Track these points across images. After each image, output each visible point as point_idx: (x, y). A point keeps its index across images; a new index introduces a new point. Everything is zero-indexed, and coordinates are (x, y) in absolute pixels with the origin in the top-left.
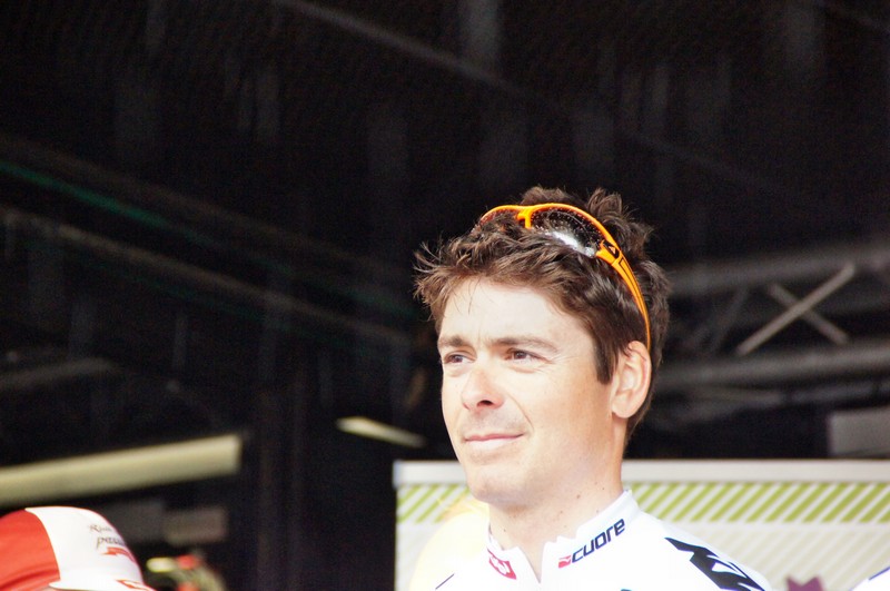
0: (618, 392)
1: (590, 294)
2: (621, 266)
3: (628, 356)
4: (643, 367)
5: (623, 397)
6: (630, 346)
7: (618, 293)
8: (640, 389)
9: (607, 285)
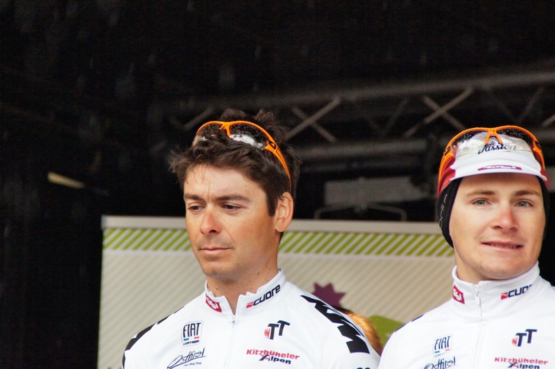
0: (278, 219)
1: (264, 169)
2: (277, 153)
3: (282, 200)
4: (289, 205)
5: (280, 221)
6: (284, 195)
7: (277, 166)
8: (289, 216)
9: (271, 163)
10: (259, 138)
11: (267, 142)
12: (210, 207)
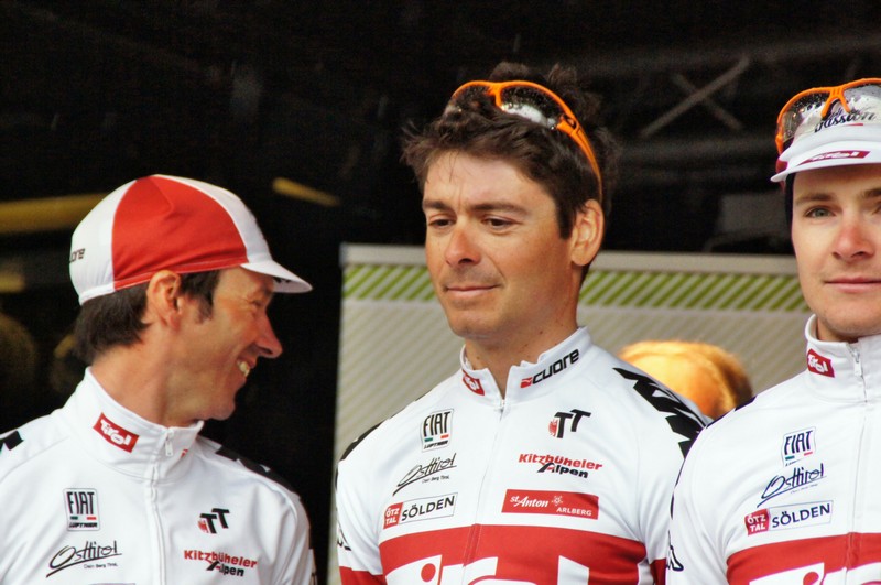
4: (597, 221)
9: (567, 151)
10: (549, 109)
11: (562, 118)
12: (462, 220)
